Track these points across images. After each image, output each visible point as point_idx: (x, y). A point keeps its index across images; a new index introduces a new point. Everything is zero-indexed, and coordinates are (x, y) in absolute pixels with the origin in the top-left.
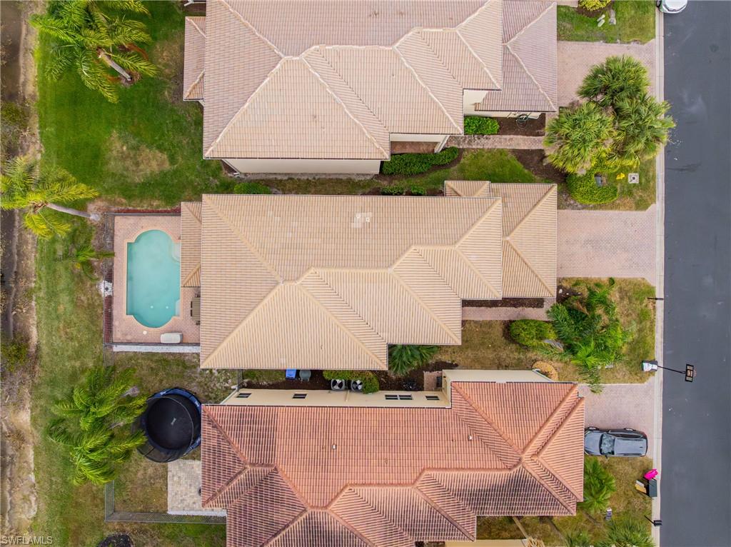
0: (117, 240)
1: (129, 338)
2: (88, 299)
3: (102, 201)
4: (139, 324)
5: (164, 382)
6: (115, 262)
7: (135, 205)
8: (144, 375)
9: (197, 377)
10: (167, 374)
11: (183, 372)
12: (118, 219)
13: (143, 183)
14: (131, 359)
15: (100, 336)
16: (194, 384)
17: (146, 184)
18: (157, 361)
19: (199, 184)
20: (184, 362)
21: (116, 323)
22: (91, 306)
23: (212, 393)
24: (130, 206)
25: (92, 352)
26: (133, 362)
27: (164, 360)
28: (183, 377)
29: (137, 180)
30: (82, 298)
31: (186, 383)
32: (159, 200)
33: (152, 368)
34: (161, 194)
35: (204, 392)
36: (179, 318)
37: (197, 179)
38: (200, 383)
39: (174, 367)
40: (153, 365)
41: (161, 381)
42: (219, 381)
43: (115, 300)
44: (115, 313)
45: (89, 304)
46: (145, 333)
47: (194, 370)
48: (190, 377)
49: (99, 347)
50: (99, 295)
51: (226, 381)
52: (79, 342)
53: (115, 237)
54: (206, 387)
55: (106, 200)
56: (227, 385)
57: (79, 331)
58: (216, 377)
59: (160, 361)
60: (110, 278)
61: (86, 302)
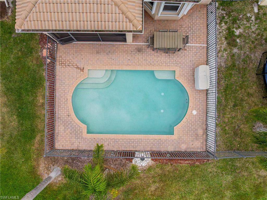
0: (84, 146)
1: (200, 132)
2: (154, 182)
3: (38, 165)
4: (184, 120)
5: (251, 91)
6: (111, 148)
7: (42, 124)
8: (242, 115)
9: (245, 53)
10: (241, 88)
11: (239, 69)
12: (59, 145)
13: (18, 116)
14: (224, 130)
15: (198, 166)
16: (252, 56)
17: (19, 112)
18: (226, 100)
19: (21, 50)
20: (228, 68)
21: (183, 148)
22: (163, 178)
23: (262, 35)
24: (44, 131)
25: (215, 177)
26: (227, 128)
27: (225, 91)
28: (245, 69)
29: (15, 124)
30: (153, 189)
31: (251, 65)
32: (36, 96)
33: (235, 106)
34: (30, 94)
35: (262, 45)
36: (177, 70)
37: (15, 51)
38: (251, 49)
39: (234, 79)
40: (232, 104)
41: (249, 95)
42: (250, 28)
43: (155, 149)
44: (171, 149)
45: (161, 181)
46: (195, 112)
47: (236, 57)
48: (244, 61)
49: (211, 168)
50: (150, 168)
51: (248, 19)
52: (203, 192)
53: (80, 148)
54: (257, 42)
55: (37, 160)
56: (253, 18)
57: (191, 192)
58: (244, 31)
59: (226, 95)
60: (130, 155)
61: (157, 185)
